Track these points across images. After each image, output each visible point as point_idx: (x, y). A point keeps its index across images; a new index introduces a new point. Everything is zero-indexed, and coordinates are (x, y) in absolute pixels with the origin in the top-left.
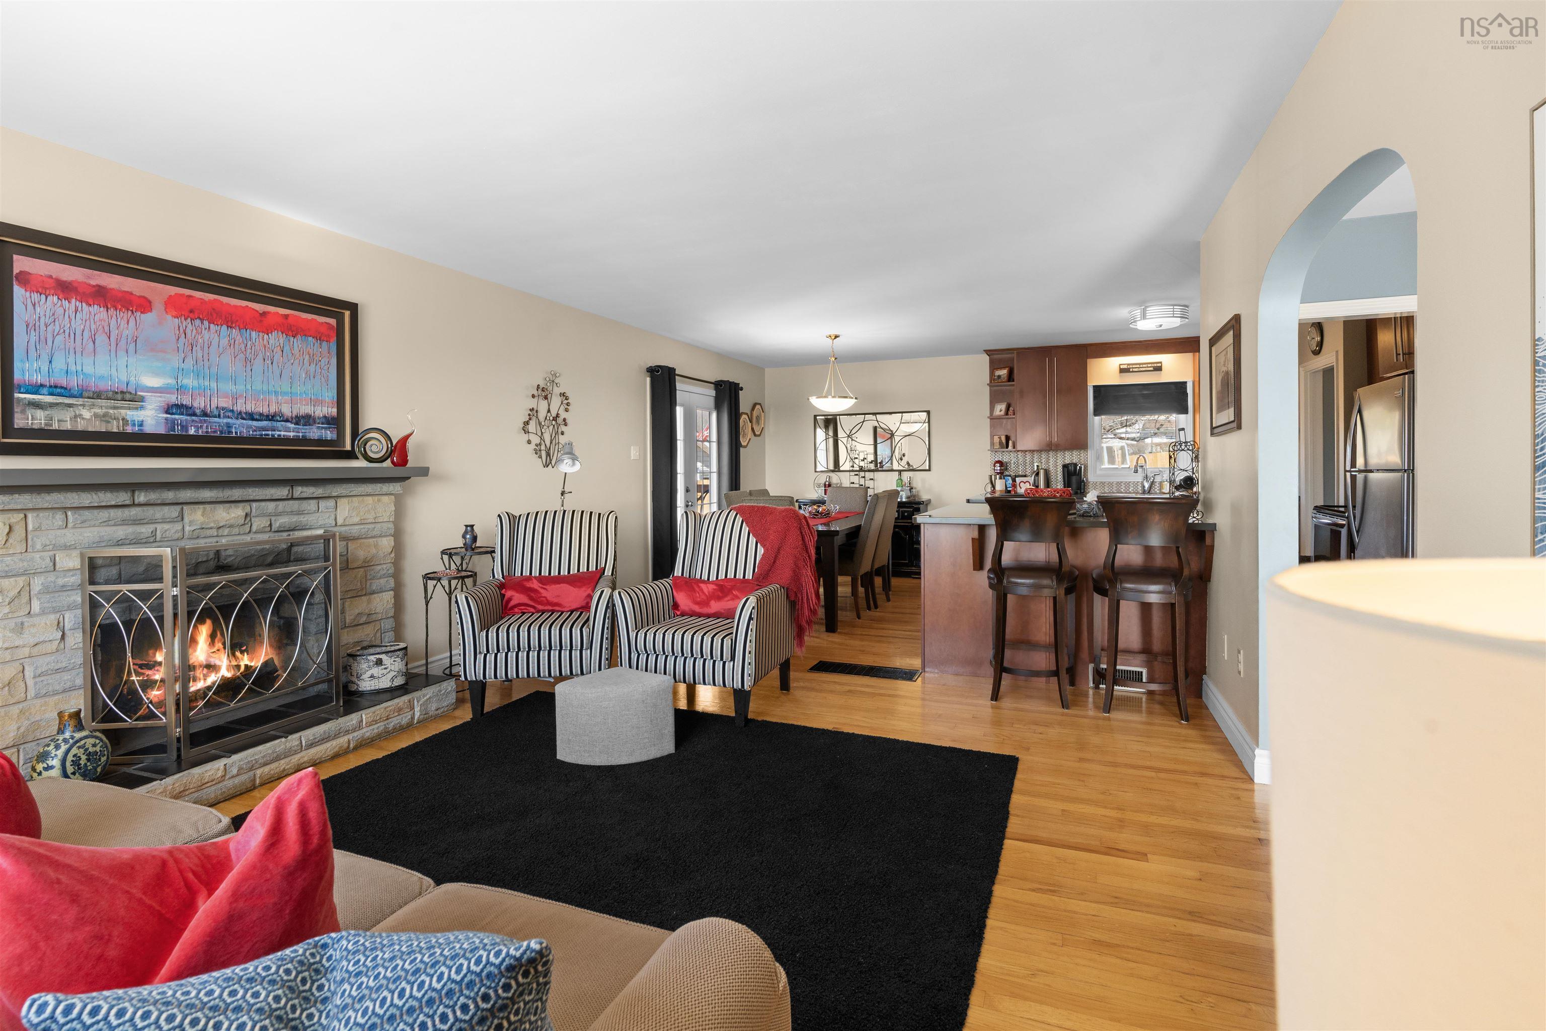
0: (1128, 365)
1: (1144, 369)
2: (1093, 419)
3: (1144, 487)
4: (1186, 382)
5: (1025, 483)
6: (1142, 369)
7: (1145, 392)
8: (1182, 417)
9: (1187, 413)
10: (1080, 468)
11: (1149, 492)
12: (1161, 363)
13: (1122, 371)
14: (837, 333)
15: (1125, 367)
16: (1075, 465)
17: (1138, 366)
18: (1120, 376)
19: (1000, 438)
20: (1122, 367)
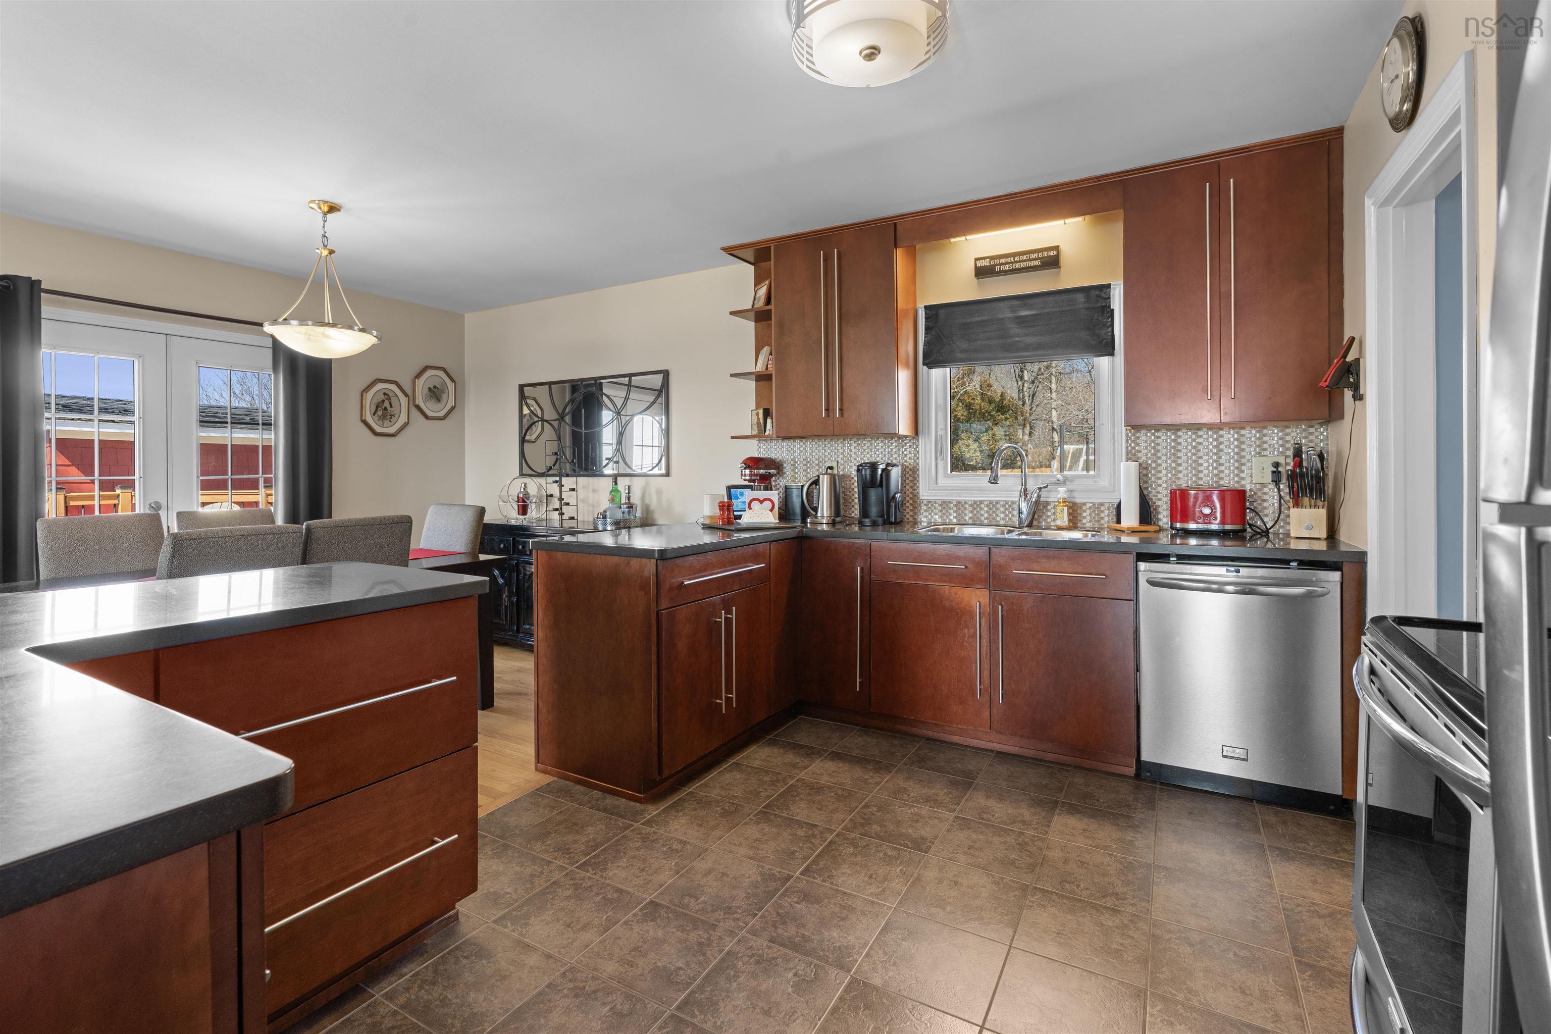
0: (992, 258)
1: (1023, 265)
2: (928, 374)
3: (1020, 512)
4: (1109, 286)
5: (761, 502)
6: (1018, 266)
7: (1024, 313)
8: (1104, 362)
9: (1112, 353)
10: (886, 472)
11: (1030, 525)
12: (1057, 248)
13: (982, 272)
14: (337, 200)
15: (986, 263)
16: (873, 466)
17: (1012, 259)
18: (979, 284)
19: (757, 414)
20: (979, 264)
